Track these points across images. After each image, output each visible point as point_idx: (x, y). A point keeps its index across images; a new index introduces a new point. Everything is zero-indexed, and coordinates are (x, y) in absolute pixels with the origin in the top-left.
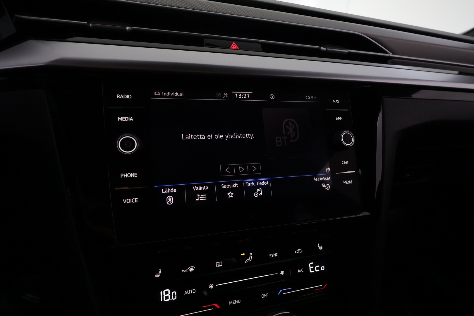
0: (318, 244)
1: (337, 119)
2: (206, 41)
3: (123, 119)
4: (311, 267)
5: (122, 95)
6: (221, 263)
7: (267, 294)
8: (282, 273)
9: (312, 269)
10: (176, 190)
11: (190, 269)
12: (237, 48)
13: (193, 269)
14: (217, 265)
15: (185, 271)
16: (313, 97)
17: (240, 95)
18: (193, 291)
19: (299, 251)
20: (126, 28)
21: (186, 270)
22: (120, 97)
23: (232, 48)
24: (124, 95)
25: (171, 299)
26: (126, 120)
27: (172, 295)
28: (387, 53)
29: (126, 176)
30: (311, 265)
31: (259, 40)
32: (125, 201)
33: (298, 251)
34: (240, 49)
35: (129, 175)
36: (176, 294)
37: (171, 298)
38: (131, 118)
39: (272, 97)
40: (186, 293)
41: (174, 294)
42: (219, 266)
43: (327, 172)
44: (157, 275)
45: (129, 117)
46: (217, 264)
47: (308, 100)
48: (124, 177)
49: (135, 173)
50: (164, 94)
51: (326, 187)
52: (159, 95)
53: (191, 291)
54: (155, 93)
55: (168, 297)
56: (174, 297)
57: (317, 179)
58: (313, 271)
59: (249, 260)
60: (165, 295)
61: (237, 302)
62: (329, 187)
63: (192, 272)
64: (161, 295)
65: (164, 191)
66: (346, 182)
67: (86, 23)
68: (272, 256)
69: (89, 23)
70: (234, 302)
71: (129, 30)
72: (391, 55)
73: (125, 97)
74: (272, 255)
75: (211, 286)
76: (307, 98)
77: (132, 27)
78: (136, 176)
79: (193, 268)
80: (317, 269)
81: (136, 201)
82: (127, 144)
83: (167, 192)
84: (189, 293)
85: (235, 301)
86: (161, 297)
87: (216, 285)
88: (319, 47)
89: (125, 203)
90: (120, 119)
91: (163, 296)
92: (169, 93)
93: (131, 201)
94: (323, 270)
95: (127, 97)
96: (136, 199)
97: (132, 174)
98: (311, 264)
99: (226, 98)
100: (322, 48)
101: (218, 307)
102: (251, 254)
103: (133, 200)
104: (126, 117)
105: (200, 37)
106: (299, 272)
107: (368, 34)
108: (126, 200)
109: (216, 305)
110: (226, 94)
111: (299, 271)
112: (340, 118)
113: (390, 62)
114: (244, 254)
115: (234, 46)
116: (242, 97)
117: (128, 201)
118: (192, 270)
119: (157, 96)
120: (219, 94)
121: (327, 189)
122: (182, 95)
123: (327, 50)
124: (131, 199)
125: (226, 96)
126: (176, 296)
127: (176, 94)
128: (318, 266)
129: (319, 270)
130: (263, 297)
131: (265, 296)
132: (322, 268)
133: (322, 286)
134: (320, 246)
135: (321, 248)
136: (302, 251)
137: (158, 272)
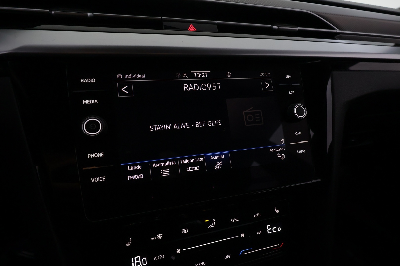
1: (290, 93)
2: (165, 23)
3: (88, 102)
4: (269, 228)
5: (86, 79)
6: (186, 230)
8: (243, 235)
9: (270, 231)
10: (141, 167)
11: (158, 236)
12: (194, 30)
13: (161, 237)
14: (183, 232)
16: (267, 73)
17: (198, 74)
18: (162, 256)
19: (258, 215)
20: (87, 14)
21: (155, 238)
22: (84, 81)
23: (190, 29)
24: (88, 79)
25: (142, 265)
26: (91, 103)
27: (143, 261)
28: (334, 29)
29: (93, 156)
31: (215, 21)
32: (93, 180)
33: (256, 216)
34: (198, 30)
35: (96, 155)
36: (146, 260)
37: (142, 263)
38: (96, 100)
39: (229, 74)
40: (156, 259)
41: (144, 260)
42: (185, 232)
43: (282, 143)
44: (128, 244)
45: (94, 100)
46: (183, 230)
47: (262, 76)
48: (91, 157)
49: (102, 153)
50: (126, 76)
51: (281, 157)
52: (122, 77)
53: (159, 257)
54: (118, 76)
55: (139, 262)
56: (145, 263)
57: (273, 150)
58: (271, 233)
59: (212, 226)
60: (136, 262)
61: (202, 264)
62: (284, 157)
64: (133, 261)
65: (130, 168)
66: (299, 152)
67: (49, 10)
68: (233, 221)
69: (51, 11)
70: (199, 264)
71: (90, 16)
72: (338, 31)
73: (89, 80)
74: (233, 220)
75: (178, 251)
76: (262, 75)
77: (94, 13)
78: (102, 155)
79: (161, 235)
81: (104, 179)
82: (92, 127)
83: (133, 169)
84: (158, 258)
86: (133, 264)
87: (183, 250)
88: (271, 25)
89: (93, 181)
90: (85, 102)
92: (131, 76)
93: (99, 179)
95: (91, 80)
96: (103, 177)
97: (98, 154)
98: (268, 226)
99: (185, 78)
100: (274, 27)
102: (214, 220)
103: (101, 178)
104: (90, 100)
105: (159, 20)
107: (317, 12)
108: (94, 178)
110: (185, 74)
111: (258, 233)
112: (293, 92)
113: (337, 38)
114: (207, 221)
115: (192, 27)
116: (200, 76)
117: (96, 180)
118: (160, 238)
119: (120, 79)
120: (179, 74)
121: (282, 159)
122: (143, 76)
123: (278, 28)
124: (99, 178)
125: (185, 76)
127: (138, 75)
128: (275, 228)
129: (276, 231)
130: (226, 258)
131: (228, 257)
132: (279, 229)
133: (279, 245)
134: (276, 209)
135: (277, 211)
136: (260, 215)
137: (129, 241)
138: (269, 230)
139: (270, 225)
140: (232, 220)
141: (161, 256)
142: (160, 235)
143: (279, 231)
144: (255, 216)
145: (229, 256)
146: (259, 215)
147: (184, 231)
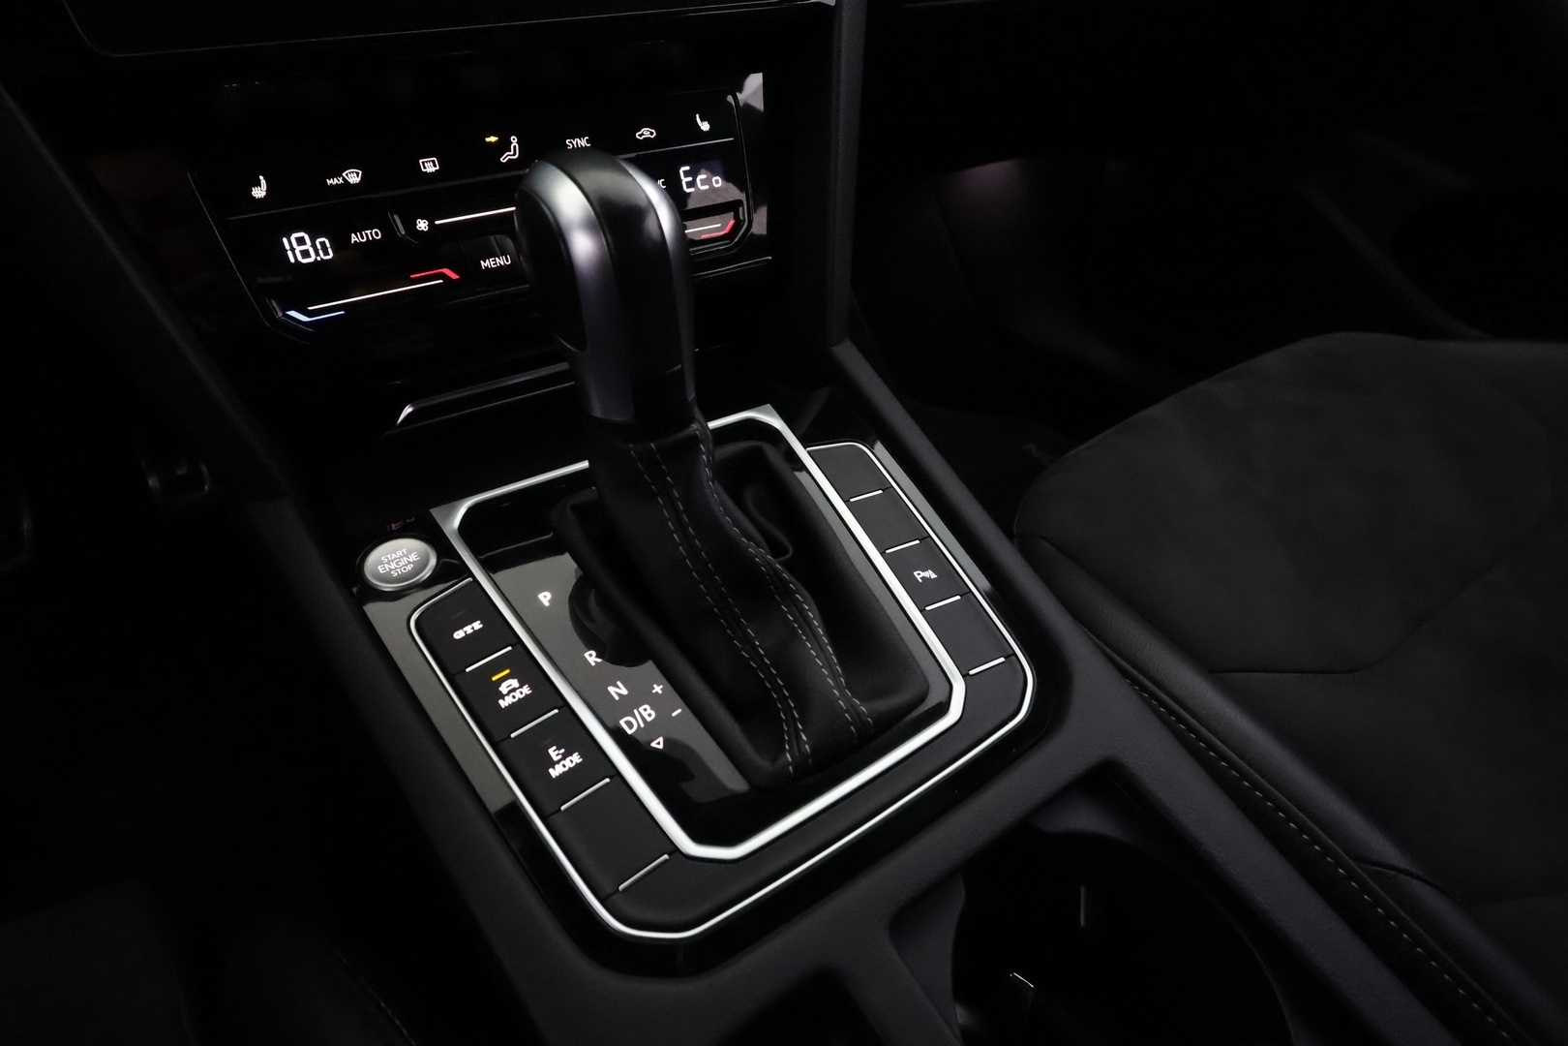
0: (697, 115)
4: (685, 177)
6: (433, 162)
9: (690, 184)
11: (349, 175)
13: (358, 176)
14: (425, 168)
15: (336, 181)
18: (374, 234)
19: (646, 133)
21: (339, 181)
25: (319, 259)
27: (319, 247)
30: (686, 174)
33: (642, 134)
36: (328, 245)
37: (317, 254)
40: (357, 239)
41: (323, 244)
42: (431, 169)
44: (259, 192)
46: (423, 163)
53: (366, 234)
55: (308, 251)
56: (326, 253)
58: (693, 190)
59: (511, 156)
60: (298, 249)
61: (501, 261)
63: (356, 185)
68: (573, 144)
70: (492, 261)
74: (575, 143)
75: (422, 225)
79: (358, 174)
80: (703, 182)
84: (363, 238)
85: (495, 260)
86: (290, 254)
87: (437, 223)
91: (293, 250)
94: (719, 185)
98: (683, 171)
101: (454, 276)
102: (514, 140)
109: (447, 271)
114: (493, 139)
118: (354, 179)
126: (330, 250)
128: (704, 176)
129: (707, 187)
132: (715, 180)
133: (719, 225)
134: (702, 121)
135: (705, 126)
136: (655, 134)
137: (259, 184)
138: (687, 183)
139: (687, 168)
140: (570, 142)
141: (371, 233)
142: (353, 172)
143: (716, 186)
144: (640, 135)
147: (426, 164)
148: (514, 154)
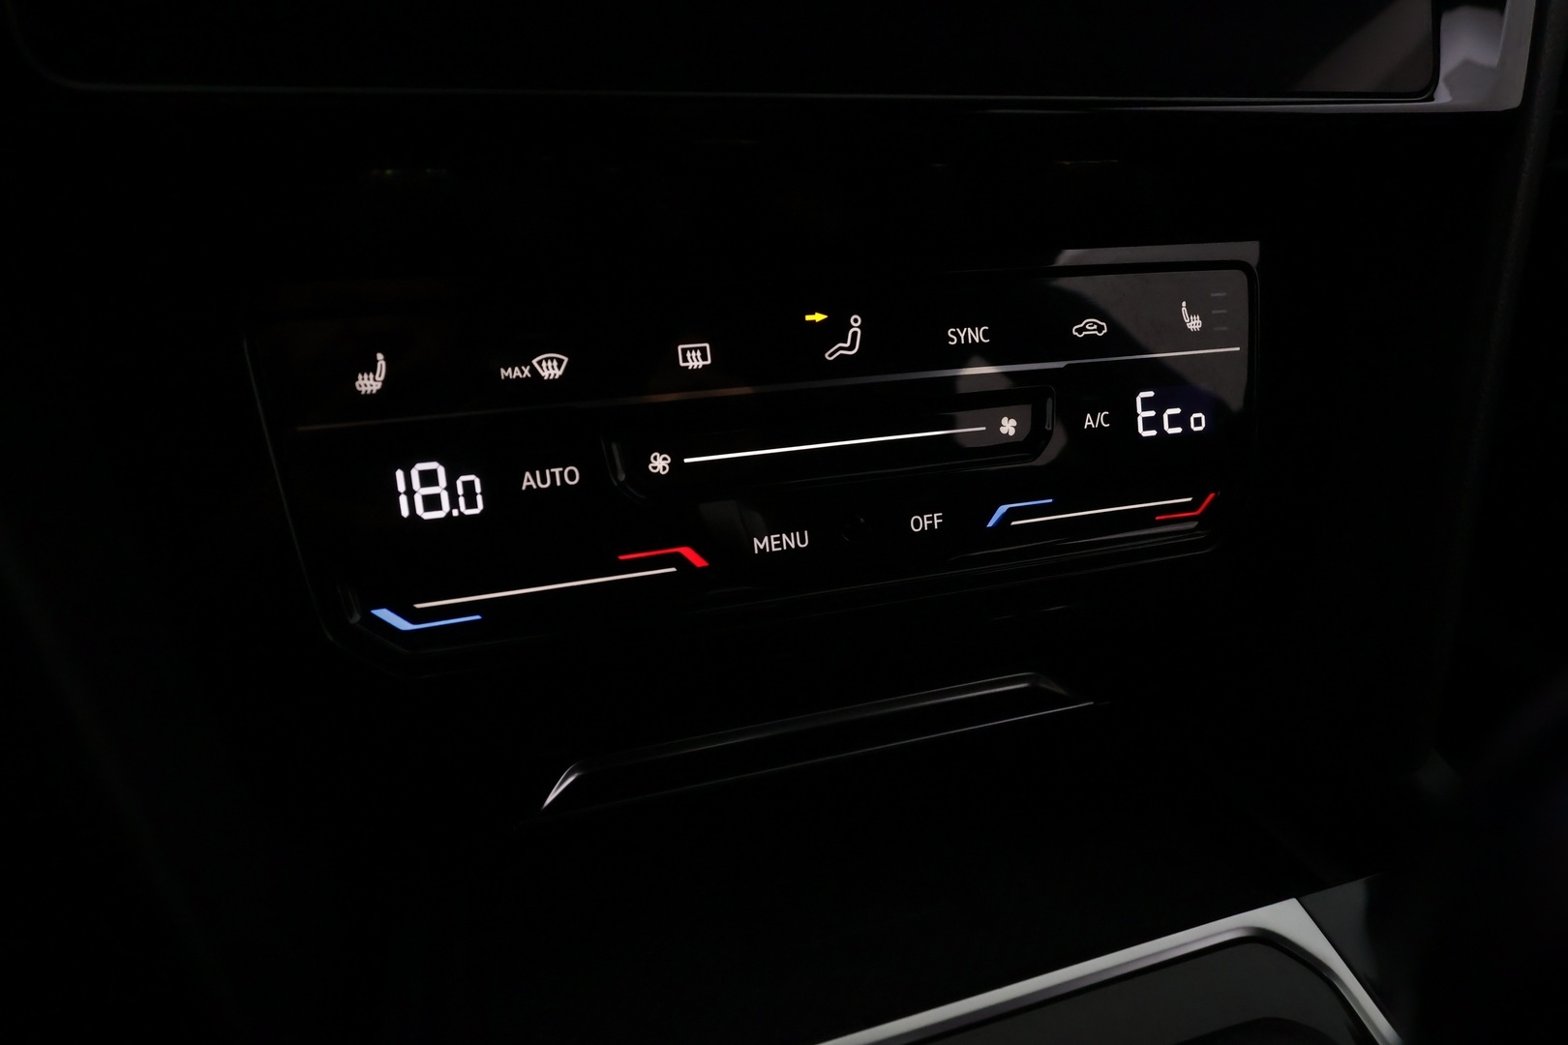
0: (1184, 304)
4: (1145, 408)
6: (703, 350)
7: (938, 518)
8: (1008, 426)
9: (1149, 423)
11: (544, 364)
13: (559, 367)
14: (685, 360)
15: (517, 372)
18: (566, 475)
19: (1091, 326)
21: (522, 372)
25: (455, 513)
27: (460, 491)
30: (1147, 404)
33: (1084, 329)
36: (478, 489)
37: (454, 504)
40: (532, 483)
41: (469, 487)
42: (696, 364)
44: (369, 384)
46: (684, 351)
53: (553, 475)
55: (438, 496)
56: (471, 503)
58: (1153, 433)
60: (421, 492)
61: (791, 541)
63: (552, 382)
68: (959, 338)
70: (775, 539)
74: (962, 336)
75: (660, 463)
79: (560, 362)
80: (1174, 421)
84: (544, 481)
85: (780, 539)
86: (403, 500)
87: (686, 460)
91: (410, 493)
94: (1200, 428)
98: (1143, 399)
101: (699, 561)
102: (856, 322)
106: (1089, 426)
109: (687, 552)
111: (1087, 423)
114: (818, 317)
118: (552, 372)
126: (479, 499)
128: (1177, 411)
129: (1178, 430)
130: (917, 526)
131: (926, 523)
132: (1195, 419)
133: (1190, 499)
134: (1190, 313)
135: (1194, 324)
136: (1105, 331)
137: (372, 368)
138: (1145, 419)
139: (1151, 394)
140: (956, 333)
141: (562, 474)
142: (552, 359)
143: (1196, 429)
144: (1080, 331)
145: (932, 519)
146: (1100, 328)
147: (688, 354)
148: (851, 348)
